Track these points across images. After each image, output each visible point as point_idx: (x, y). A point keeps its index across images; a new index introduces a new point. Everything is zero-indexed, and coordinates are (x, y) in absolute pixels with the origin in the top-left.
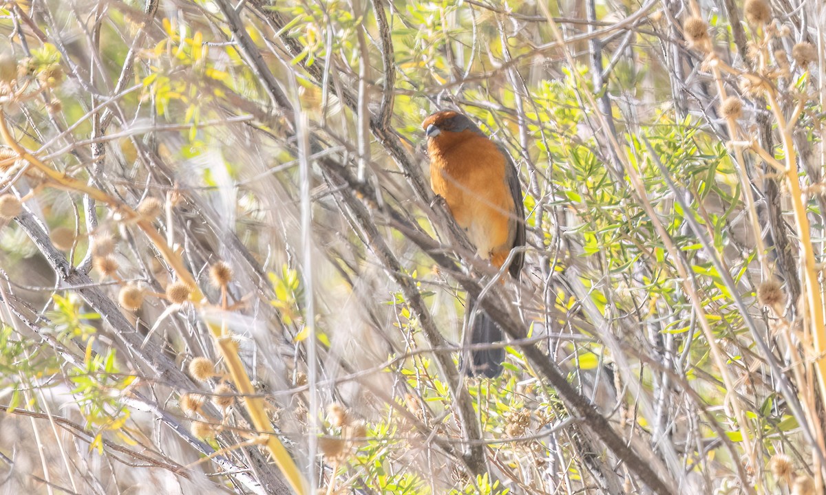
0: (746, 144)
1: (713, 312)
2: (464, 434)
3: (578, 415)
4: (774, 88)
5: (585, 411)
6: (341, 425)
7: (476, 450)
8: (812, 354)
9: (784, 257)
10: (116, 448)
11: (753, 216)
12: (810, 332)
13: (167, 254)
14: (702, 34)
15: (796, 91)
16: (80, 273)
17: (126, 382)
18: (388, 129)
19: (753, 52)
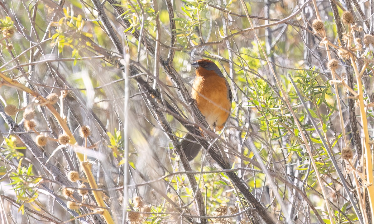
0: (339, 81)
1: (320, 161)
2: (198, 213)
3: (252, 207)
4: (354, 55)
5: (255, 205)
6: (138, 206)
7: (203, 221)
8: (365, 184)
9: (355, 136)
10: (31, 211)
11: (341, 116)
12: (366, 174)
13: (60, 120)
14: (321, 28)
15: (364, 57)
16: (20, 127)
17: (37, 181)
18: (171, 66)
19: (345, 38)
